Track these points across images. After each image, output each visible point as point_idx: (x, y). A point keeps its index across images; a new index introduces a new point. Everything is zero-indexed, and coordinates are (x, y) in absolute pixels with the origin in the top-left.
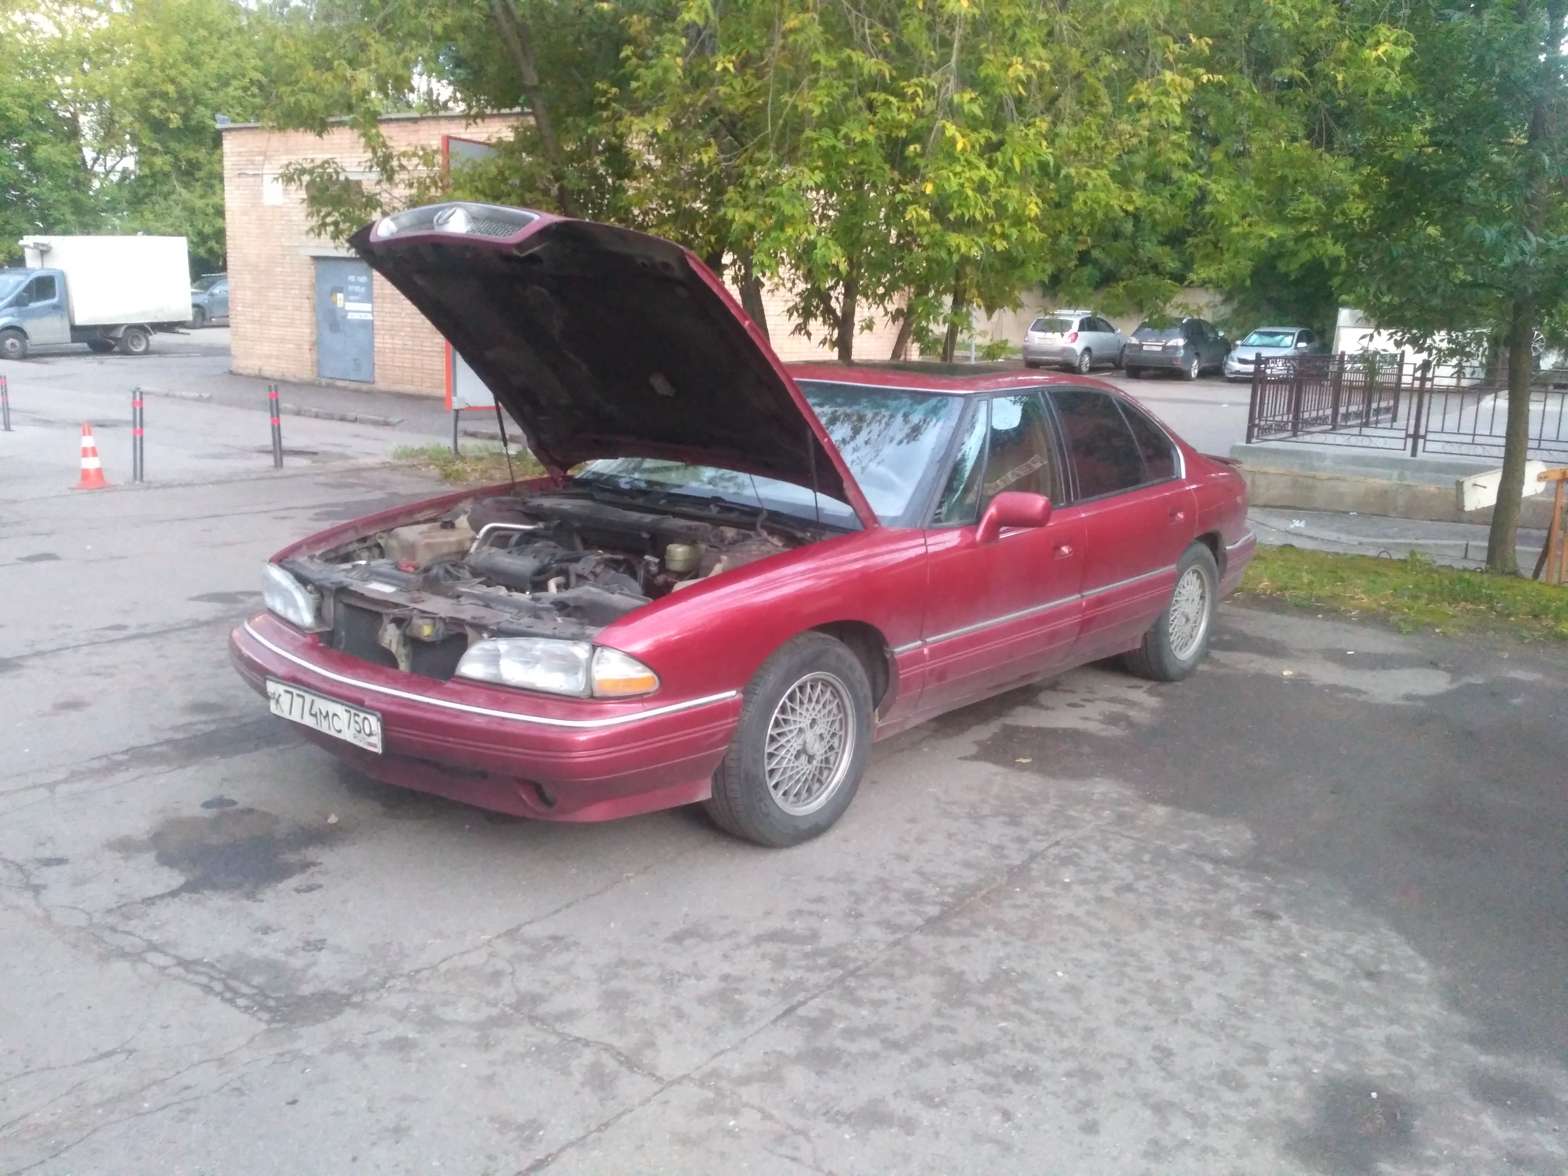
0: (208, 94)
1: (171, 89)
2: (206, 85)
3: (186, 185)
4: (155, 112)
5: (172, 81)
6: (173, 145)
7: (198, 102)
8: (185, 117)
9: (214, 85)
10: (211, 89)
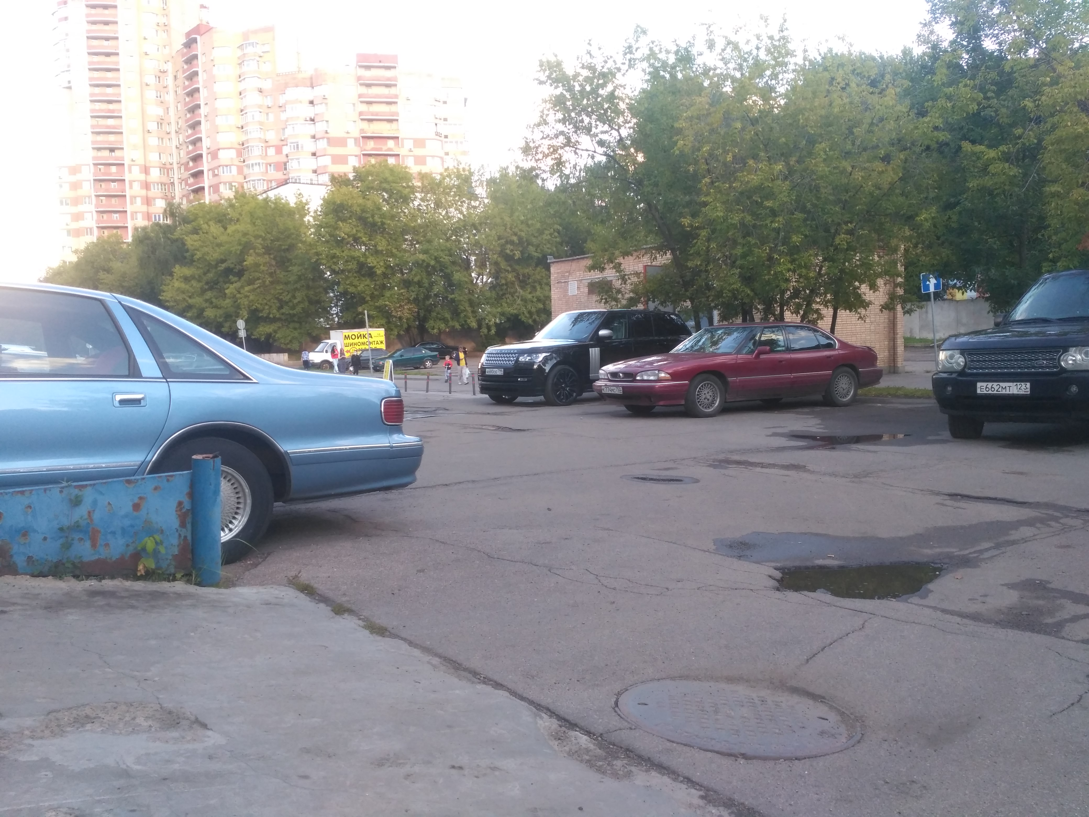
0: (534, 240)
1: (515, 239)
2: (532, 234)
3: (522, 288)
4: (508, 251)
5: (515, 234)
6: (517, 267)
7: (528, 244)
8: (522, 252)
9: (536, 235)
10: (534, 237)
